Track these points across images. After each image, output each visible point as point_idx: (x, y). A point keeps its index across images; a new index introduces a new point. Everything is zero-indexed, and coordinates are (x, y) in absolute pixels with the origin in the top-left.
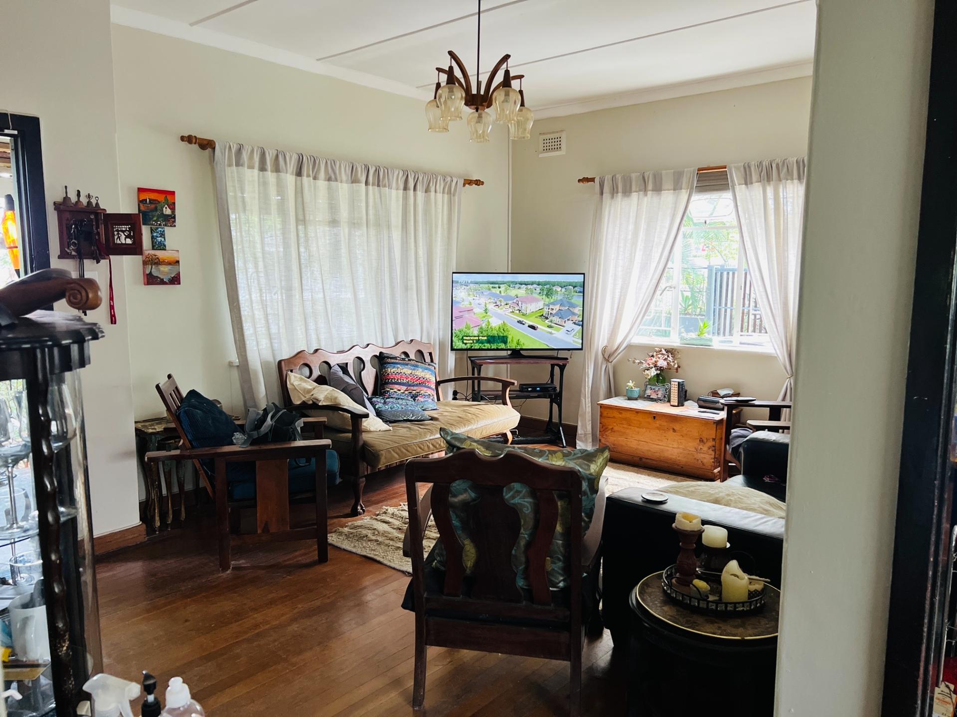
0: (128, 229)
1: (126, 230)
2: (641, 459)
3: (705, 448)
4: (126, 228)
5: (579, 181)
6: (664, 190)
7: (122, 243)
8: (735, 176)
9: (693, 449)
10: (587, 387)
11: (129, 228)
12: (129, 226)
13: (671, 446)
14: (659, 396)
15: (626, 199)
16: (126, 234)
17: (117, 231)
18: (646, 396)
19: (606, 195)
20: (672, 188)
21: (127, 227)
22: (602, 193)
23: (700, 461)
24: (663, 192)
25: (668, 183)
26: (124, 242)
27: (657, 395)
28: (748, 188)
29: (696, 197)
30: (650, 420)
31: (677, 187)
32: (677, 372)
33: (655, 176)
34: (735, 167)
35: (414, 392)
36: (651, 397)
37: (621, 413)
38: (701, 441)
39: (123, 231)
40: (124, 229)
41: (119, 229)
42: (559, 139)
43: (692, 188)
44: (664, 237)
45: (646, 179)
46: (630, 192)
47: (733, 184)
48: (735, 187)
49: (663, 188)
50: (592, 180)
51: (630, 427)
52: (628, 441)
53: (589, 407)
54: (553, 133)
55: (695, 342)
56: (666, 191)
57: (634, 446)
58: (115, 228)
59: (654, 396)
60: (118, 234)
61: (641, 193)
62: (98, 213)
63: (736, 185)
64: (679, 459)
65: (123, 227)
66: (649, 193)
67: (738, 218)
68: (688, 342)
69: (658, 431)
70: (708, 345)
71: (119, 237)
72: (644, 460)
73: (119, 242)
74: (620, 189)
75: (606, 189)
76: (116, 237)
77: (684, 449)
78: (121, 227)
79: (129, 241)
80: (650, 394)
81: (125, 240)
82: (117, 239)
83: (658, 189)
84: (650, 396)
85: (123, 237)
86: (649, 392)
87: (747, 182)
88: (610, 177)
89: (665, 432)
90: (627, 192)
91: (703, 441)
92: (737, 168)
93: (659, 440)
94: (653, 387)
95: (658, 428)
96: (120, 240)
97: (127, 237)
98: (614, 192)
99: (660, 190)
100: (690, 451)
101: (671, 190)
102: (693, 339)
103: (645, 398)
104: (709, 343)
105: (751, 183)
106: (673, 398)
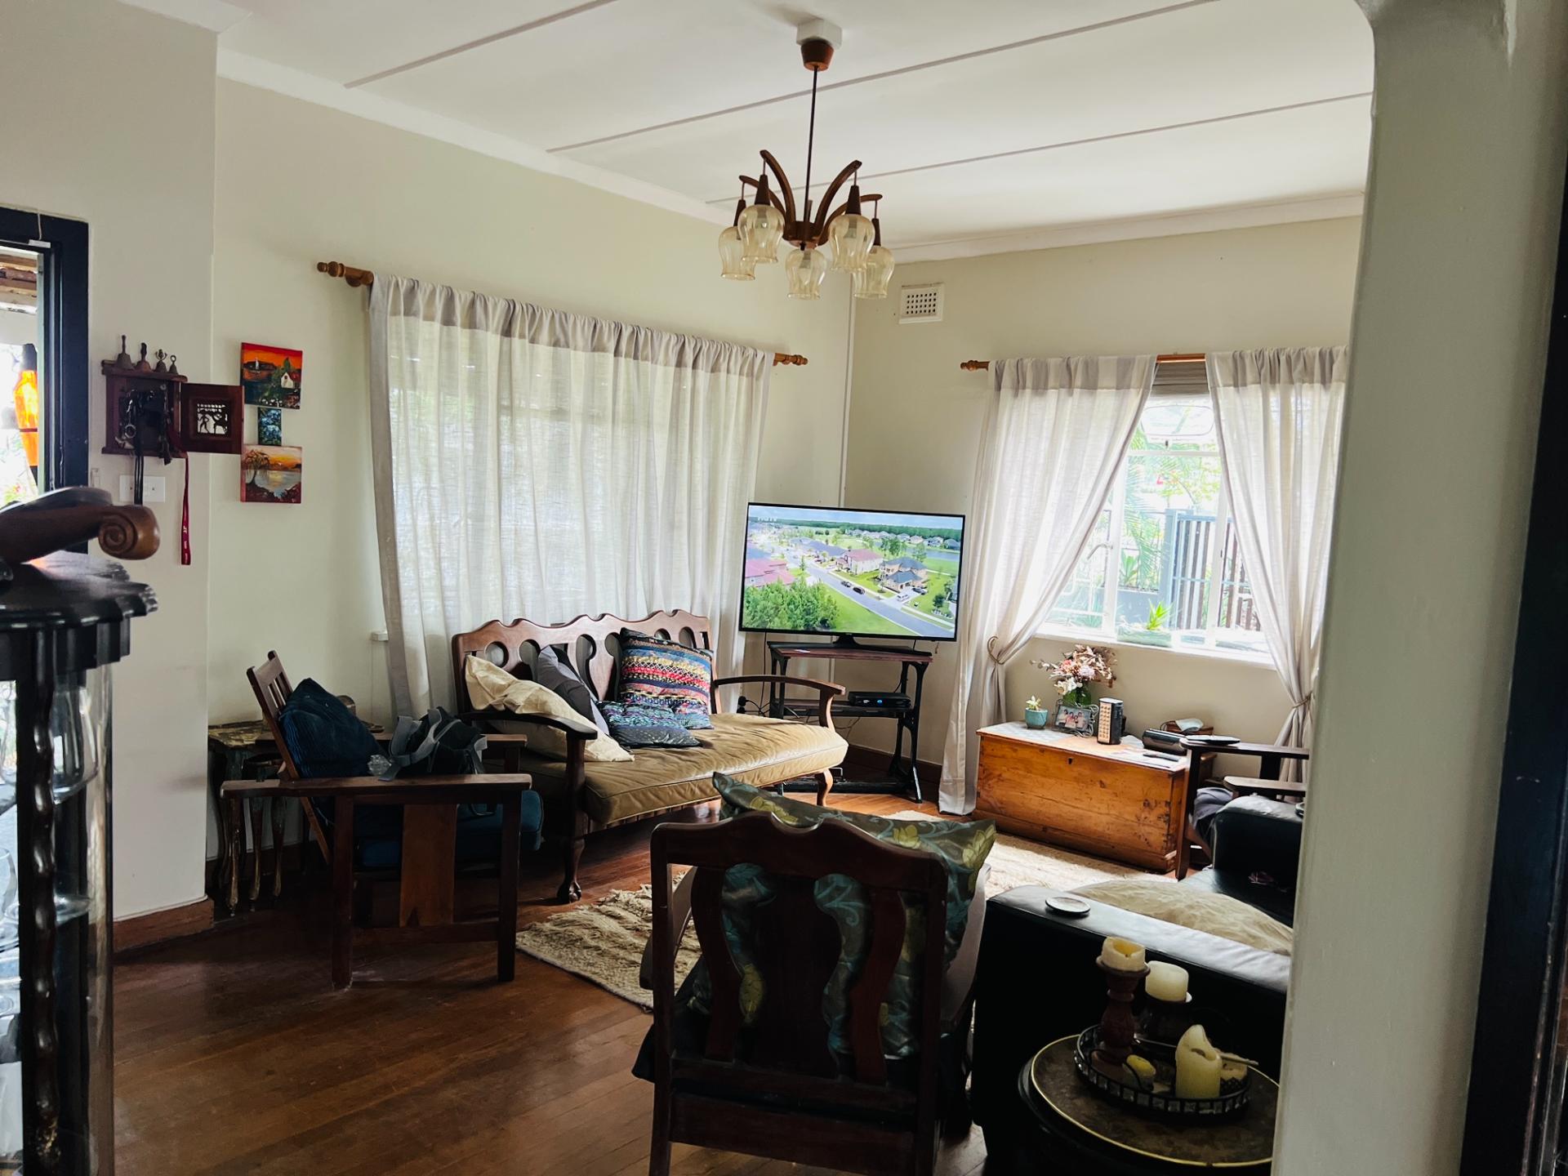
0: (220, 410)
1: (218, 412)
2: (1045, 829)
3: (1152, 817)
4: (218, 409)
5: (963, 365)
6: (1103, 388)
7: (209, 433)
8: (1218, 372)
9: (1133, 818)
10: (960, 704)
11: (222, 409)
12: (223, 406)
13: (1096, 810)
14: (1080, 725)
15: (1037, 398)
16: (217, 419)
17: (202, 412)
18: (1057, 724)
19: (1006, 392)
20: (1114, 384)
21: (220, 407)
22: (999, 388)
23: (1142, 840)
24: (1099, 391)
25: (1107, 377)
26: (212, 431)
27: (1077, 722)
28: (1238, 391)
29: (1152, 403)
30: (1063, 765)
31: (1122, 385)
32: (1111, 687)
33: (1086, 365)
34: (1219, 357)
35: (674, 696)
36: (1066, 726)
37: (1015, 751)
38: (1147, 804)
39: (212, 414)
40: (214, 410)
41: (206, 410)
42: (933, 297)
43: (1146, 388)
44: (1098, 463)
45: (1073, 367)
46: (1046, 388)
47: (1214, 383)
48: (1218, 389)
49: (1099, 385)
50: (984, 365)
51: (1029, 774)
52: (1024, 798)
53: (962, 736)
54: (924, 285)
55: (1141, 639)
56: (1105, 390)
57: (1034, 807)
58: (200, 407)
59: (1071, 725)
60: (204, 418)
61: (1063, 391)
62: (173, 382)
63: (1219, 386)
64: (1108, 832)
65: (213, 406)
66: (1077, 391)
67: (1220, 440)
68: (1131, 638)
69: (1075, 784)
70: (1163, 644)
71: (204, 423)
72: (1050, 831)
73: (204, 431)
74: (1029, 383)
75: (1007, 380)
76: (200, 423)
77: (1117, 817)
78: (209, 406)
79: (220, 430)
80: (1064, 721)
81: (215, 427)
82: (201, 426)
83: (1091, 386)
84: (1064, 724)
85: (212, 422)
86: (1062, 717)
87: (1238, 382)
88: (1014, 362)
89: (1087, 787)
90: (1040, 388)
91: (1149, 804)
92: (1222, 359)
93: (1076, 799)
94: (1070, 710)
95: (1077, 780)
96: (206, 427)
97: (217, 423)
98: (1018, 387)
99: (1096, 389)
100: (1127, 820)
101: (1113, 388)
102: (1140, 634)
103: (1056, 726)
104: (1165, 642)
105: (1245, 385)
106: (1102, 730)
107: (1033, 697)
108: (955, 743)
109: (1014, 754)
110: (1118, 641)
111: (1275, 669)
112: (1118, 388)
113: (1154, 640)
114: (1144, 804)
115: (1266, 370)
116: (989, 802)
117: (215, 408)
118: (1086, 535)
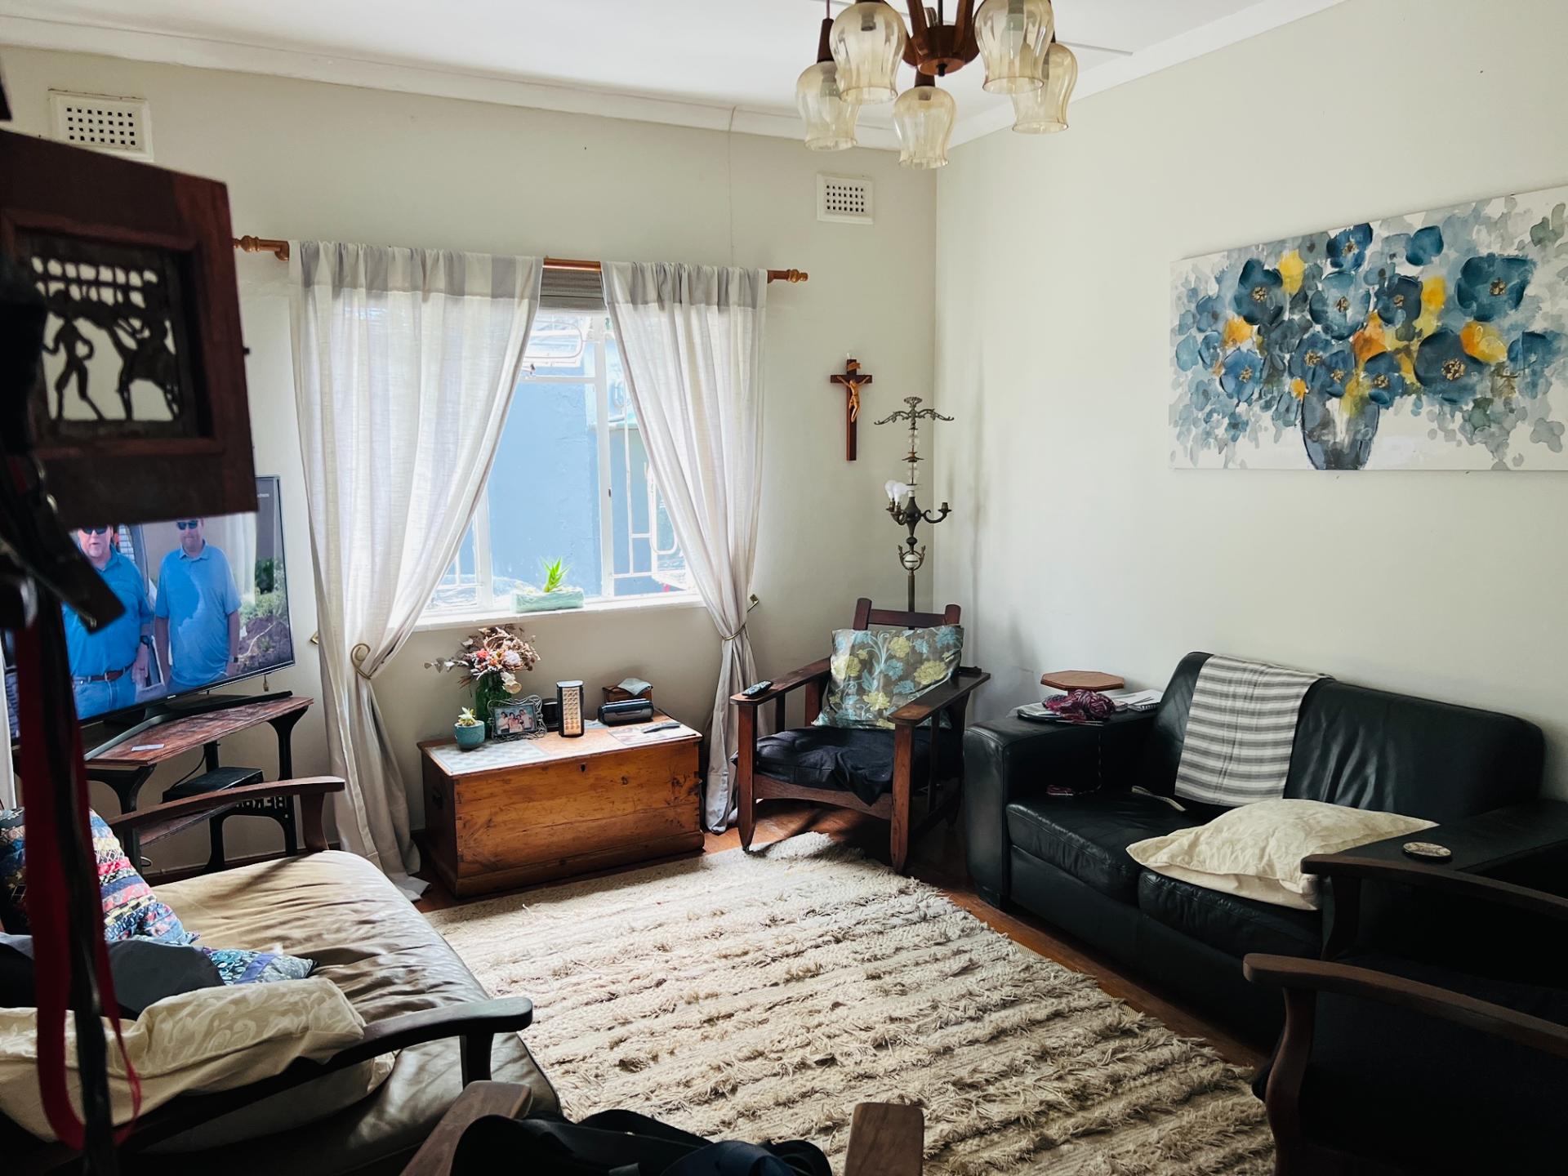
0: (137, 298)
1: (124, 310)
2: (563, 862)
3: (682, 795)
4: (126, 289)
6: (474, 294)
7: (101, 420)
8: (617, 286)
9: (663, 805)
11: (145, 289)
12: (150, 276)
13: (619, 813)
14: (527, 725)
15: (372, 302)
16: (130, 343)
18: (499, 732)
19: (323, 290)
20: (489, 290)
21: (135, 279)
22: (308, 282)
23: (675, 824)
24: (466, 297)
25: (478, 280)
26: (113, 410)
27: (522, 723)
28: (636, 309)
29: (546, 318)
30: (576, 775)
31: (501, 291)
32: (530, 669)
33: (450, 259)
34: (617, 268)
38: (675, 783)
39: (105, 317)
40: (108, 295)
41: (75, 292)
43: (533, 298)
44: (482, 393)
45: (429, 263)
46: (385, 288)
47: (612, 298)
48: (616, 305)
49: (467, 289)
50: (281, 250)
51: (531, 804)
52: (530, 836)
55: (546, 604)
56: (478, 298)
57: (543, 842)
59: (516, 728)
60: (68, 336)
61: (419, 294)
63: (618, 303)
64: (638, 832)
65: (106, 274)
68: (534, 606)
69: (593, 793)
70: (574, 605)
71: (76, 366)
72: (569, 861)
73: (76, 409)
74: (362, 279)
75: (324, 271)
76: (53, 365)
77: (645, 811)
78: (87, 272)
79: (151, 403)
80: (507, 727)
81: (123, 388)
82: (61, 384)
83: (456, 290)
84: (508, 730)
85: (106, 365)
86: (502, 723)
87: (636, 297)
88: (331, 247)
89: (607, 791)
90: (378, 286)
91: (678, 782)
92: (620, 271)
93: (595, 810)
94: (508, 711)
95: (593, 787)
96: (83, 393)
97: (135, 366)
98: (340, 283)
99: (462, 293)
100: (657, 809)
101: (487, 295)
102: (543, 599)
103: (500, 736)
104: (573, 602)
105: (645, 302)
106: (569, 721)
107: (464, 709)
108: (351, 807)
109: (507, 787)
110: (518, 612)
111: (705, 605)
112: (494, 296)
113: (561, 603)
114: (673, 784)
115: (667, 289)
116: (477, 862)
117: (114, 285)
118: (479, 487)
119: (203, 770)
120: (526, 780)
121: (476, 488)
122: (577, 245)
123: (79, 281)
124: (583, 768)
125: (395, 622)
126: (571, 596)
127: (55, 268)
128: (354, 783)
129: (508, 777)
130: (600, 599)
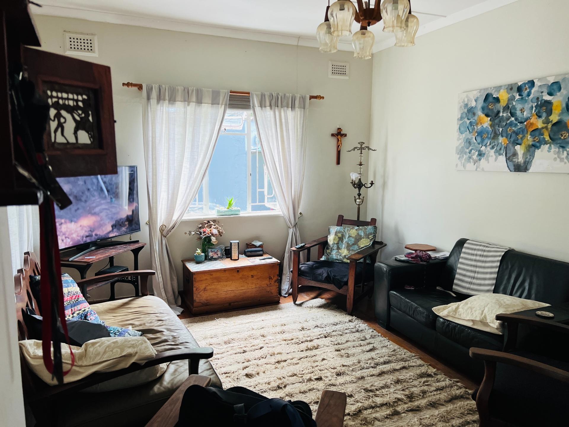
0: (80, 104)
1: (77, 107)
2: (230, 304)
3: (273, 283)
4: (77, 101)
6: (206, 103)
7: (68, 143)
8: (255, 101)
9: (266, 286)
11: (83, 101)
12: (85, 97)
13: (250, 288)
14: (219, 255)
15: (170, 106)
16: (78, 118)
18: (210, 258)
19: (153, 101)
20: (210, 102)
21: (80, 98)
22: (149, 98)
23: (270, 293)
24: (202, 104)
25: (207, 98)
26: (72, 140)
28: (262, 109)
29: (229, 111)
30: (235, 274)
31: (215, 102)
32: (221, 236)
33: (197, 91)
34: (256, 95)
36: (214, 257)
38: (270, 278)
39: (71, 110)
40: (71, 103)
41: (61, 102)
43: (226, 105)
44: (207, 139)
45: (190, 92)
46: (175, 101)
47: (254, 105)
49: (203, 102)
50: (140, 87)
51: (220, 283)
54: (82, 33)
55: (227, 213)
56: (207, 104)
57: (223, 297)
58: (52, 97)
60: (58, 116)
61: (186, 103)
63: (256, 107)
64: (256, 295)
65: (71, 96)
67: (258, 129)
68: (223, 214)
69: (241, 280)
71: (60, 126)
72: (232, 304)
73: (60, 139)
74: (167, 98)
75: (154, 94)
76: (53, 125)
77: (259, 287)
78: (65, 95)
79: (84, 138)
80: (212, 256)
81: (75, 133)
82: (56, 131)
83: (199, 102)
84: (212, 257)
85: (70, 125)
86: (211, 254)
87: (262, 105)
88: (157, 86)
89: (246, 280)
90: (172, 100)
91: (271, 278)
92: (257, 95)
93: (242, 286)
94: (213, 250)
95: (241, 278)
96: (62, 134)
97: (79, 126)
98: (159, 99)
99: (201, 103)
100: (263, 287)
101: (210, 104)
102: (227, 211)
103: (210, 259)
104: (237, 213)
105: (265, 107)
106: (234, 255)
107: (198, 249)
108: (158, 282)
110: (218, 216)
111: (283, 215)
112: (212, 104)
113: (232, 213)
114: (269, 279)
115: (273, 102)
116: (201, 302)
117: (73, 100)
118: (205, 171)
119: (109, 266)
120: (218, 274)
121: (204, 172)
122: (242, 86)
123: (62, 98)
124: (238, 271)
125: (175, 218)
126: (236, 211)
127: (54, 94)
128: (159, 273)
129: (212, 273)
130: (246, 212)
